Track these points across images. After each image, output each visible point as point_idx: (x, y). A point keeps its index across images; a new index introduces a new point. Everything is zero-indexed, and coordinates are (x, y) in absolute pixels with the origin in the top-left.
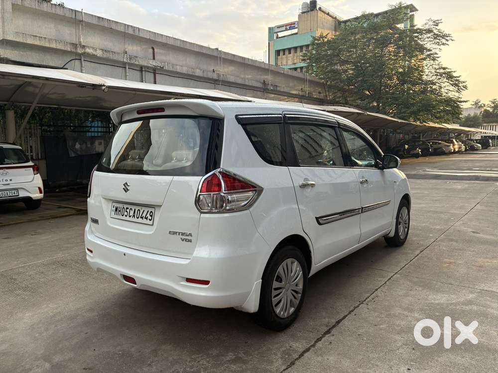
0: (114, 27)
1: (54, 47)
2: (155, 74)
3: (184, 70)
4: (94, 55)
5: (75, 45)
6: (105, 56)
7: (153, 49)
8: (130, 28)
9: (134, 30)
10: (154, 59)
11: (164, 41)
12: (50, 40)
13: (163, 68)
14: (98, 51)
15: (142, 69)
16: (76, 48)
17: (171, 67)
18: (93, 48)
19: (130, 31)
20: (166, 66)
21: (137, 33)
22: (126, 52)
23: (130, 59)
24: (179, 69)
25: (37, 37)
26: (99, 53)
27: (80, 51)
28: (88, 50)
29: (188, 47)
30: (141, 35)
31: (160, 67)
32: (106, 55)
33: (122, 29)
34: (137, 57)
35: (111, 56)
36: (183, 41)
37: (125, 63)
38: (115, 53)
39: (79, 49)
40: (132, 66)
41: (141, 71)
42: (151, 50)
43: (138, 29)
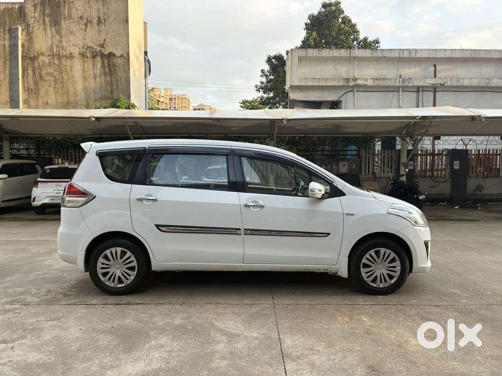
0: (387, 55)
1: (330, 84)
2: (435, 92)
3: (475, 82)
4: (365, 85)
5: (348, 80)
6: (375, 84)
7: (435, 66)
8: (405, 52)
9: (410, 53)
10: (435, 77)
11: (448, 55)
12: (326, 80)
13: (444, 84)
14: (369, 81)
15: (418, 90)
16: (348, 82)
17: (455, 82)
18: (364, 79)
19: (406, 55)
20: (449, 82)
21: (413, 55)
22: (400, 76)
23: (403, 82)
24: (466, 82)
25: (316, 80)
26: (370, 83)
27: (351, 84)
28: (359, 82)
29: (482, 55)
30: (418, 55)
31: (440, 84)
32: (377, 83)
33: (396, 55)
34: (411, 79)
35: (382, 83)
36: (475, 50)
37: (398, 87)
38: (386, 79)
39: (350, 82)
40: (406, 89)
41: (418, 91)
42: (433, 68)
43: (414, 51)
